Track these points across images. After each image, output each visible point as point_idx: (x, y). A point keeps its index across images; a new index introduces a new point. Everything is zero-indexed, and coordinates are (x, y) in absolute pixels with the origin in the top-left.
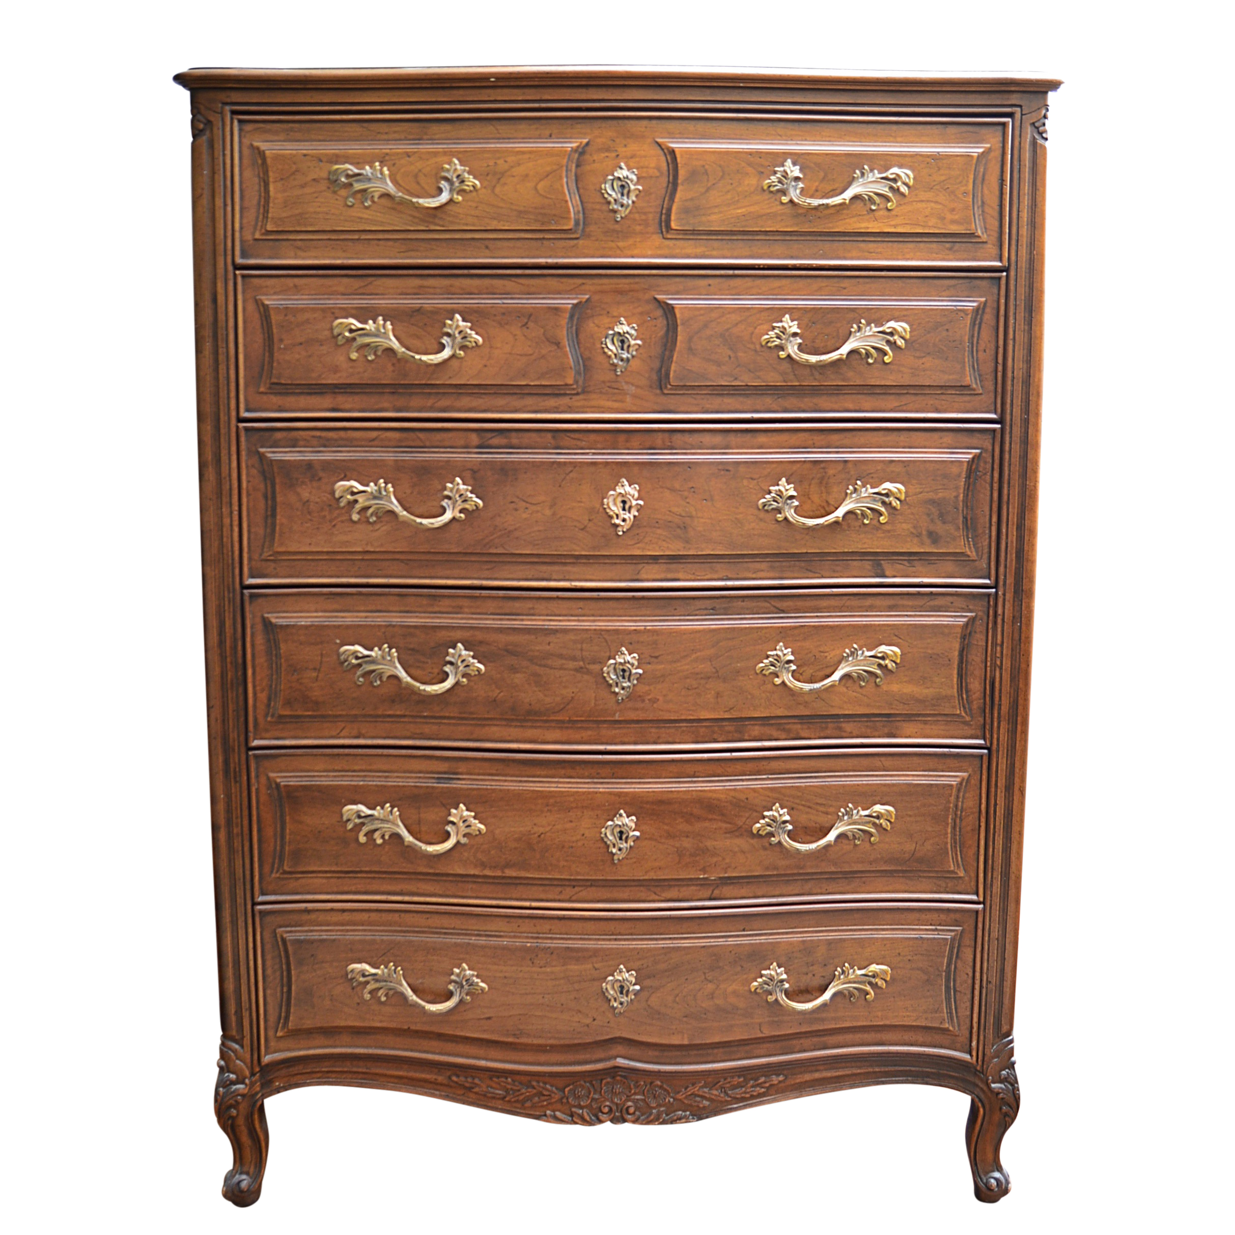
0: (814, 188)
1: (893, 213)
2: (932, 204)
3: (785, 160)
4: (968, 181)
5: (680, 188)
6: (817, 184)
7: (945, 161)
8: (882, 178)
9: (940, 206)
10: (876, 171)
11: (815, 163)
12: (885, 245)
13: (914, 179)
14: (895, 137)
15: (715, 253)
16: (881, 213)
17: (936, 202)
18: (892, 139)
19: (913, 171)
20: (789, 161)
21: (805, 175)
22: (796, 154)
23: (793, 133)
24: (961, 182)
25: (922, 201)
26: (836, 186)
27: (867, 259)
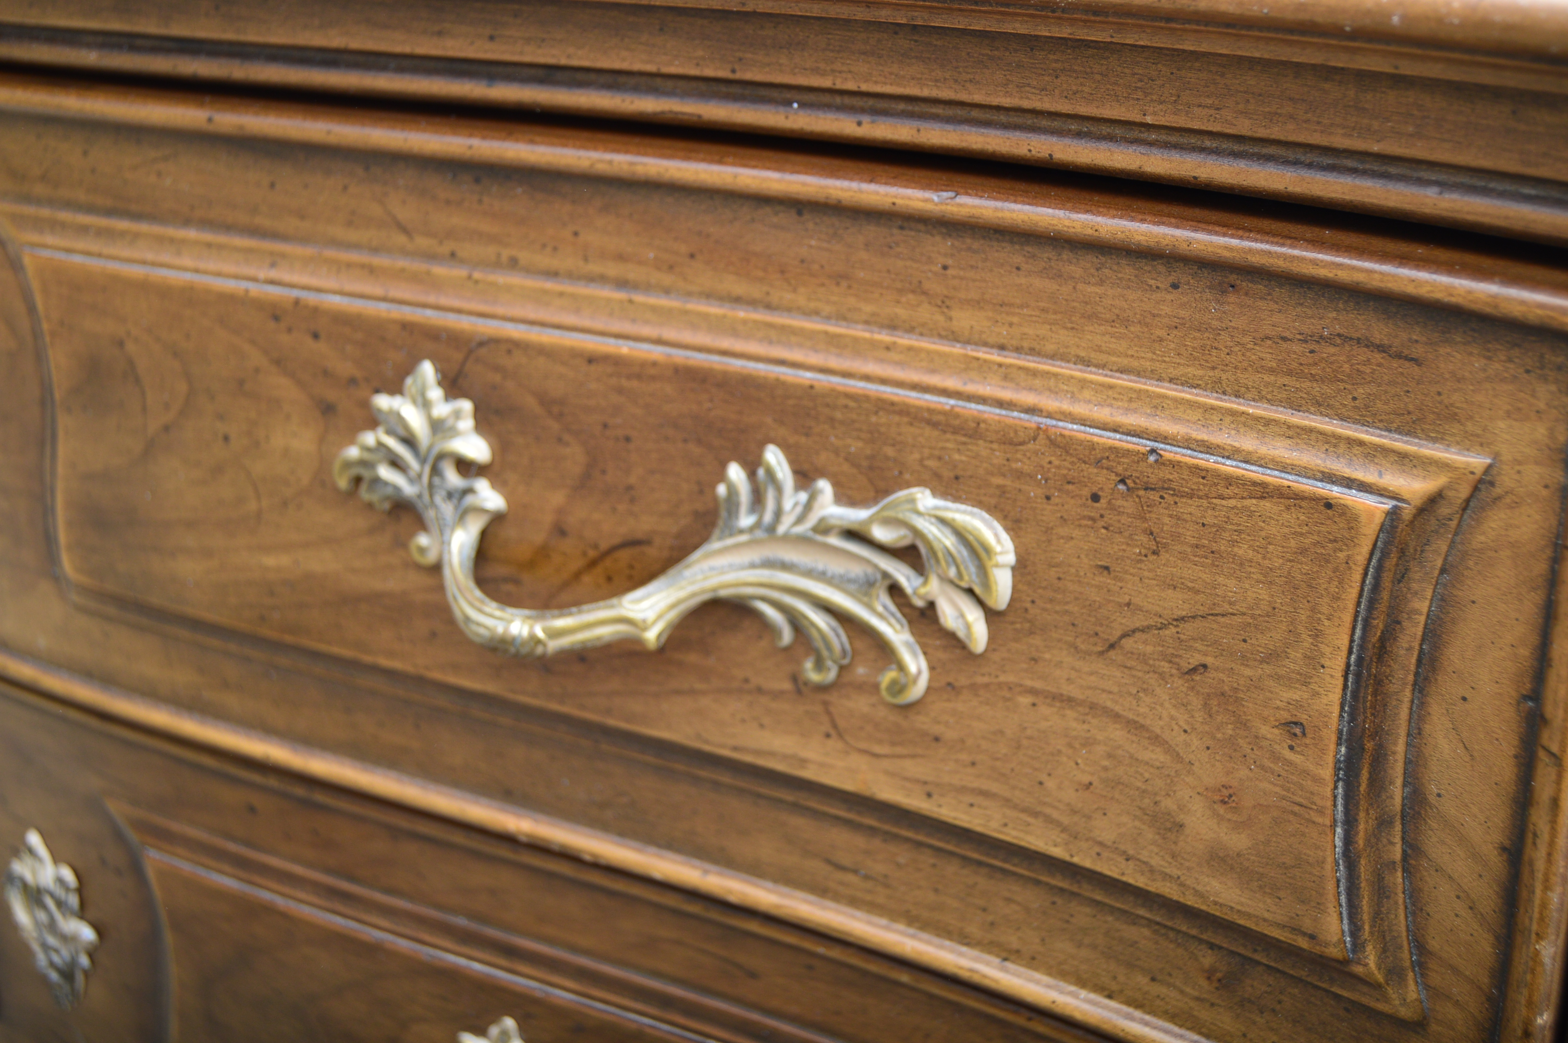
0: (548, 519)
1: (921, 721)
2: (1117, 734)
3: (409, 368)
4: (1314, 661)
5: (64, 422)
6: (557, 498)
7: (1188, 508)
8: (854, 534)
9: (1157, 756)
10: (824, 486)
11: (546, 401)
12: (903, 855)
13: (1020, 569)
14: (943, 304)
15: (231, 701)
16: (861, 704)
17: (1135, 727)
18: (925, 313)
19: (1014, 526)
20: (427, 369)
21: (501, 446)
22: (454, 339)
23: (457, 220)
24: (1272, 657)
25: (1070, 701)
26: (644, 524)
27: (821, 891)
